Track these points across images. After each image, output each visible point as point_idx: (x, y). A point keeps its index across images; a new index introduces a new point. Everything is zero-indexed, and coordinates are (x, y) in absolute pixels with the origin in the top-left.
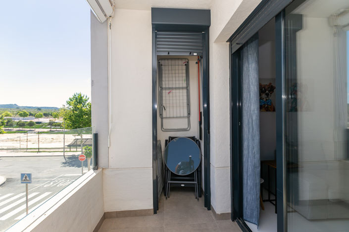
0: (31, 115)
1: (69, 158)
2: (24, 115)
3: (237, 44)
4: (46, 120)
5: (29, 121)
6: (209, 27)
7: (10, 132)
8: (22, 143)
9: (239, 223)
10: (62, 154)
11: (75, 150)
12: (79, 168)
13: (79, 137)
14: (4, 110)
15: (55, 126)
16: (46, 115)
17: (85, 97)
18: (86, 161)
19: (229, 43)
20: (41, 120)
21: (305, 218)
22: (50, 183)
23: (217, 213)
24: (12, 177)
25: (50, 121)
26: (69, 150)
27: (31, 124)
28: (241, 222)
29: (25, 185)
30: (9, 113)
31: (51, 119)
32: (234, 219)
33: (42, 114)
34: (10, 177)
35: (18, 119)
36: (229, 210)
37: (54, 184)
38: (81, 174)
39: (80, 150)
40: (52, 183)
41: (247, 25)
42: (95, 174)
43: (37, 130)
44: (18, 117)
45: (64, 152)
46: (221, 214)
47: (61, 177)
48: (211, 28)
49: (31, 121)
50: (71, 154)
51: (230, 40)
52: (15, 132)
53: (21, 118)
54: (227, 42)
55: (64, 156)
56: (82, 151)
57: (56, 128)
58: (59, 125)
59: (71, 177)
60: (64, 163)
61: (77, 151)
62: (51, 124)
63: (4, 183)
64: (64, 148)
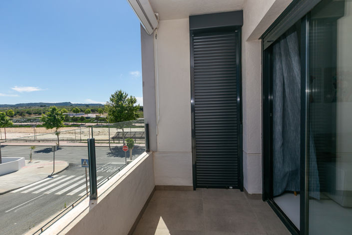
0: (82, 111)
1: (113, 149)
2: (76, 111)
3: (268, 42)
4: (93, 116)
5: (80, 116)
6: (241, 26)
7: (68, 126)
8: (76, 135)
9: (269, 203)
10: (108, 145)
11: (118, 142)
12: (123, 158)
13: (121, 130)
14: (62, 108)
15: (101, 120)
16: (93, 111)
17: (124, 94)
18: (128, 152)
19: (261, 40)
20: (90, 115)
21: (340, 205)
22: (101, 169)
23: (249, 193)
24: (73, 163)
25: (96, 116)
26: (113, 142)
27: (82, 119)
28: (271, 202)
29: (85, 168)
30: (65, 110)
31: (97, 114)
32: (264, 199)
33: (90, 110)
34: (71, 163)
35: (72, 115)
36: (260, 192)
37: (104, 169)
38: (125, 163)
39: (122, 142)
40: (102, 169)
41: (276, 25)
42: (148, 155)
43: (87, 124)
44: (72, 113)
45: (109, 143)
46: (253, 194)
47: (109, 165)
48: (243, 28)
49: (82, 117)
50: (115, 145)
51: (263, 37)
52: (70, 126)
53: (75, 114)
54: (259, 39)
55: (110, 146)
56: (124, 143)
57: (102, 123)
58: (104, 120)
59: (116, 165)
60: (109, 153)
61: (119, 143)
62: (97, 118)
63: (68, 167)
64: (109, 140)
